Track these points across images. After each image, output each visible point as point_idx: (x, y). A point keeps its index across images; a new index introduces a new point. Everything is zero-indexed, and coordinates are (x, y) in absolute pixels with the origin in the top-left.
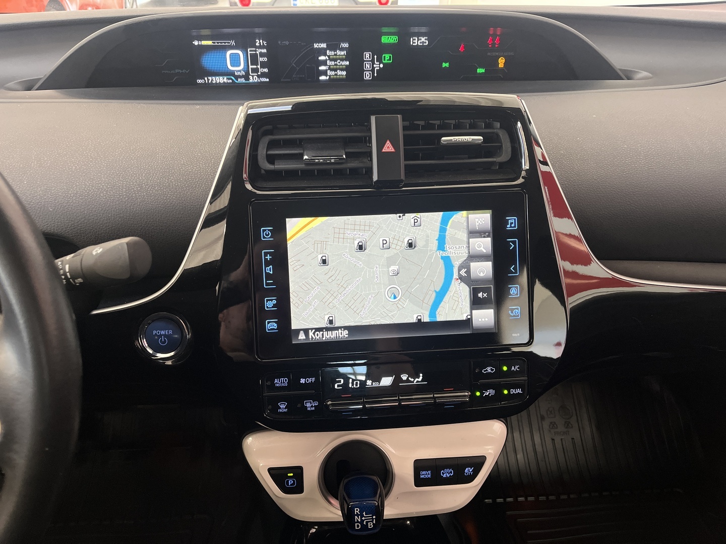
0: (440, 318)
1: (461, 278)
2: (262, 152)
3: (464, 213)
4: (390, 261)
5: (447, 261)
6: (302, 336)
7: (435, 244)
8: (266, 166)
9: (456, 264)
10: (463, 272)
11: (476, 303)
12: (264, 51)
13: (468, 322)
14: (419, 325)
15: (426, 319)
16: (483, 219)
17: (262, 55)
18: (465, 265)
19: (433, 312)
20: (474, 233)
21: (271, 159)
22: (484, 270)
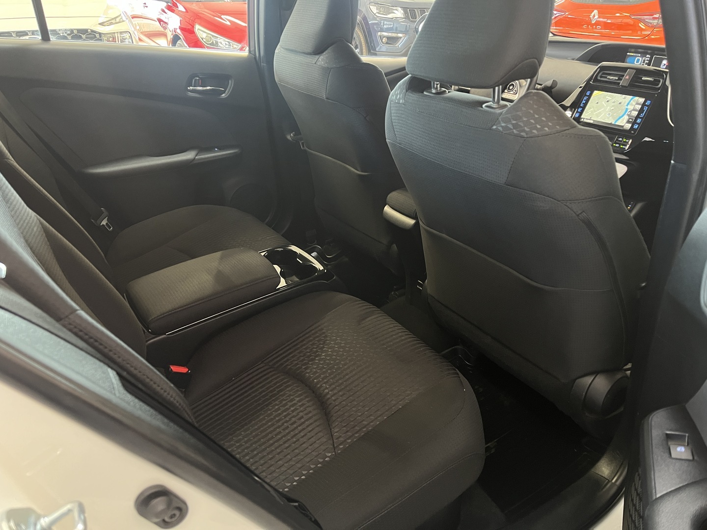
0: (616, 124)
1: (628, 115)
2: (600, 74)
3: (638, 98)
4: (613, 106)
5: (627, 109)
6: (582, 120)
7: (626, 104)
8: (599, 78)
9: (629, 111)
10: (629, 113)
11: (628, 122)
12: (649, 59)
13: (623, 126)
14: (611, 124)
15: (613, 123)
16: (642, 100)
17: (647, 60)
18: (631, 111)
19: (615, 122)
20: (637, 104)
21: (601, 77)
22: (635, 113)
